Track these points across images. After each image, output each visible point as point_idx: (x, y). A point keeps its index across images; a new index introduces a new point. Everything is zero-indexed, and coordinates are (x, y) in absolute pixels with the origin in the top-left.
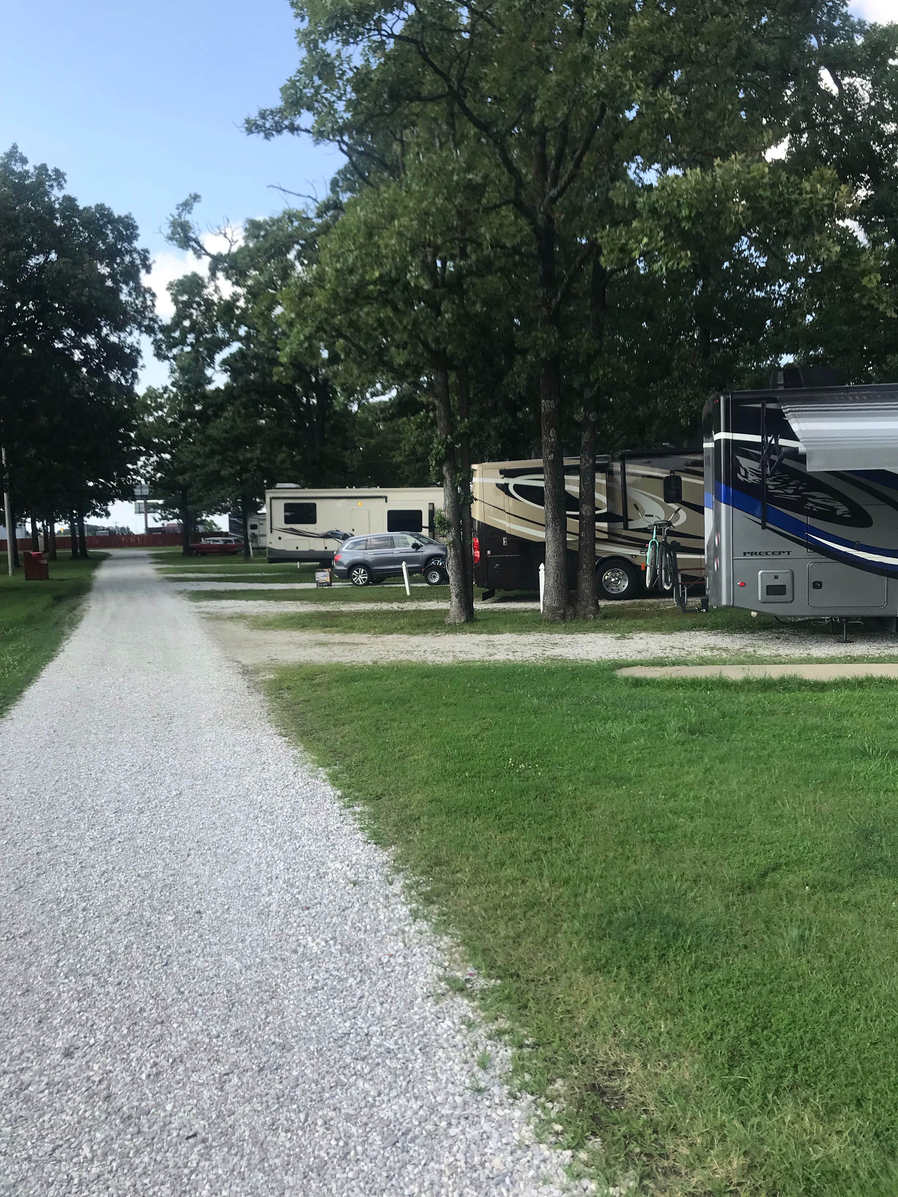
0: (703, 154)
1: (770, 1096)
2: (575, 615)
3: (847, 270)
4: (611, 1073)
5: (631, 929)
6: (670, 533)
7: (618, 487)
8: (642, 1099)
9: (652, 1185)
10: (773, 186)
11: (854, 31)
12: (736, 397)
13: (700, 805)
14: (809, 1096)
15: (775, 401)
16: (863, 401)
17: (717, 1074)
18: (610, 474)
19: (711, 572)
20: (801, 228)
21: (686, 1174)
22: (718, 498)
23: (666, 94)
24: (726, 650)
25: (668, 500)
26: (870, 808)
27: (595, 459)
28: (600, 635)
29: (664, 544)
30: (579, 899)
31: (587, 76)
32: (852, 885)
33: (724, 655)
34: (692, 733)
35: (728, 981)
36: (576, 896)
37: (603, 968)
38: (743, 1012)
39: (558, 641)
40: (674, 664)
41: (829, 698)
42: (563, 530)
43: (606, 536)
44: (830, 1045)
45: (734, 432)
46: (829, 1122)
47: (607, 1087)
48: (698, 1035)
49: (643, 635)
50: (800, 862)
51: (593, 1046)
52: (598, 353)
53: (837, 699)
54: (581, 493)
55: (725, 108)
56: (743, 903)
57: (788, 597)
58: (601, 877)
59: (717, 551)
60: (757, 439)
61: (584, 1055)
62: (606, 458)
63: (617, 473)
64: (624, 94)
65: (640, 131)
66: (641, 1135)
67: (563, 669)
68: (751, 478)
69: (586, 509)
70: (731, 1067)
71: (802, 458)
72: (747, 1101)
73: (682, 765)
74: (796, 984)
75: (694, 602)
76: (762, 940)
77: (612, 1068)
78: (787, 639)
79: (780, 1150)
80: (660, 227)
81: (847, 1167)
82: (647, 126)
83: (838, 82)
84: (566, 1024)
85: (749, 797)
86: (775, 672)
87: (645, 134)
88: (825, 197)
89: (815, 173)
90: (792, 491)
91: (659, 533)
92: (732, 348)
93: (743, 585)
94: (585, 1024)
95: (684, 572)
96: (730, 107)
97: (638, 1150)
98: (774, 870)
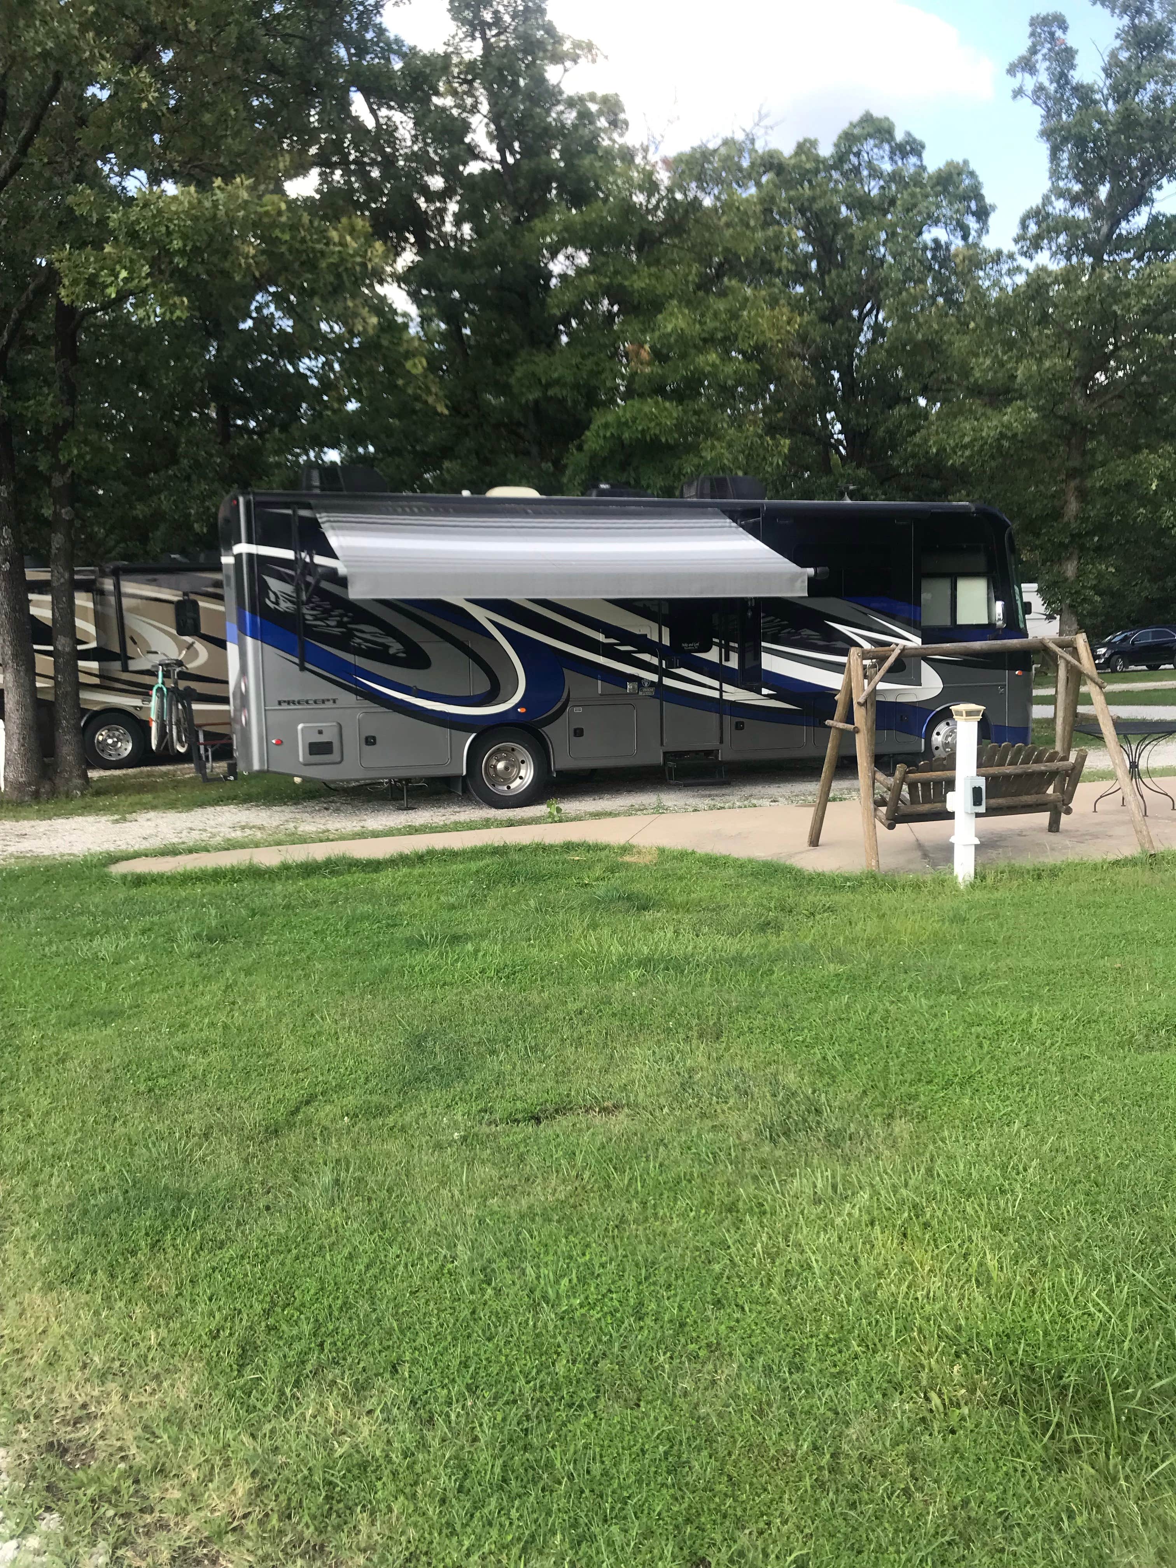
0: (203, 170)
1: (288, 1391)
2: (53, 793)
3: (388, 348)
4: (77, 1421)
5: (114, 1216)
6: (184, 676)
7: (112, 612)
8: (119, 1444)
9: (130, 1554)
10: (294, 227)
11: (391, 50)
12: (259, 499)
13: (216, 1035)
14: (336, 1376)
15: (308, 507)
16: (413, 514)
17: (222, 1381)
18: (98, 593)
19: (238, 727)
20: (330, 288)
21: (176, 1524)
22: (242, 629)
23: (142, 74)
24: (261, 828)
25: (181, 632)
26: (425, 1008)
27: (73, 573)
28: (91, 819)
29: (174, 691)
30: (41, 1189)
31: (28, 26)
32: (400, 1105)
33: (259, 834)
34: (210, 940)
35: (243, 1257)
36: (36, 1185)
37: (72, 1278)
38: (260, 1292)
39: (27, 831)
40: (190, 851)
41: (384, 880)
42: (31, 672)
43: (96, 681)
44: (364, 1306)
45: (259, 543)
46: (359, 1402)
47: (70, 1441)
48: (200, 1336)
49: (152, 814)
50: (340, 1087)
51: (52, 1391)
52: (69, 424)
53: (394, 879)
54: (54, 619)
55: (225, 113)
56: (265, 1151)
57: (335, 756)
58: (75, 1152)
59: (244, 699)
60: (289, 554)
61: (38, 1405)
62: (92, 572)
63: (110, 593)
64: (82, 63)
65: (112, 120)
66: (116, 1491)
67: (32, 870)
68: (284, 606)
69: (62, 642)
70: (241, 1367)
71: (343, 582)
72: (259, 1405)
73: (195, 985)
74: (326, 1242)
75: (221, 767)
76: (290, 1195)
77: (79, 1413)
78: (337, 810)
79: (298, 1455)
80: (145, 259)
81: (378, 1453)
82: (121, 115)
83: (373, 112)
84: (13, 1369)
85: (280, 1015)
86: (319, 852)
87: (118, 125)
88: (356, 253)
89: (344, 220)
90: (333, 623)
91: (166, 675)
92: (260, 434)
93: (280, 743)
94: (41, 1362)
95: (207, 728)
96: (233, 113)
97: (111, 1513)
98: (308, 1103)
